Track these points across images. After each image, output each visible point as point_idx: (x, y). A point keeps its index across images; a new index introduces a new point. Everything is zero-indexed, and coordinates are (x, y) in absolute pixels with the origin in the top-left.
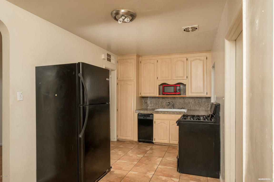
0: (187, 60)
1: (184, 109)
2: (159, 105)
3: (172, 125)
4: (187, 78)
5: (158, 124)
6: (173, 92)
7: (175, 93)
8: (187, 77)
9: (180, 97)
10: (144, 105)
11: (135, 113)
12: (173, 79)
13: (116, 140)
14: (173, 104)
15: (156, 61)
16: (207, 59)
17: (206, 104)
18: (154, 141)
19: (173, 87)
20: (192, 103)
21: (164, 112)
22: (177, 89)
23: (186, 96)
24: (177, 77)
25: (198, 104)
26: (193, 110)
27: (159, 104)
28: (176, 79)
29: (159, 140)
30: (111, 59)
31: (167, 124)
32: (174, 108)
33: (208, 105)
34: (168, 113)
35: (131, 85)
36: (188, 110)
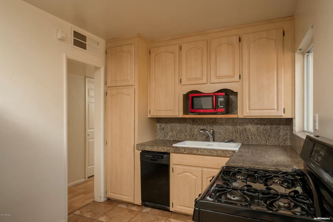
0: (240, 41)
1: (234, 142)
2: (187, 134)
3: (208, 178)
4: (240, 78)
5: (178, 174)
6: (211, 108)
7: (215, 110)
8: (240, 76)
9: (226, 118)
10: (159, 132)
11: (136, 150)
12: (212, 82)
13: (102, 200)
14: (212, 132)
15: (177, 47)
16: (284, 35)
17: (281, 134)
18: (171, 209)
19: (211, 98)
20: (251, 131)
21: (190, 151)
22: (218, 103)
23: (239, 117)
24: (220, 77)
25: (265, 132)
26: (253, 145)
27: (186, 132)
28: (217, 81)
29: (182, 207)
30: (86, 44)
31: (196, 176)
32: (214, 141)
33: (287, 134)
34: (198, 152)
35: (130, 95)
36: (242, 144)
